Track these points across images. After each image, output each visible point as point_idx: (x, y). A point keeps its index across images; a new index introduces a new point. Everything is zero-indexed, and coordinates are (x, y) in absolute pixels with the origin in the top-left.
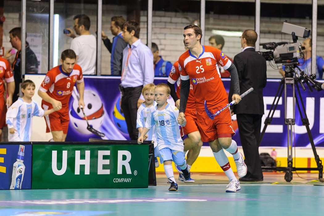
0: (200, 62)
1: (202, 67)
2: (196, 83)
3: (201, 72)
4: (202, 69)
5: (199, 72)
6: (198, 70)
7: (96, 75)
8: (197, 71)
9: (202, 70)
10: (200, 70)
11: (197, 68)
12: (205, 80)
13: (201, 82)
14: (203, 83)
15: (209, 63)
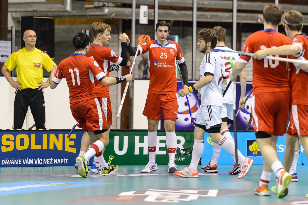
0: (165, 50)
1: (166, 54)
2: (157, 66)
3: (164, 58)
4: (165, 55)
5: (163, 58)
6: (162, 55)
7: (192, 80)
8: (161, 57)
9: (166, 57)
10: (164, 56)
11: (162, 54)
12: (166, 66)
13: (162, 66)
14: (163, 68)
15: (172, 52)
